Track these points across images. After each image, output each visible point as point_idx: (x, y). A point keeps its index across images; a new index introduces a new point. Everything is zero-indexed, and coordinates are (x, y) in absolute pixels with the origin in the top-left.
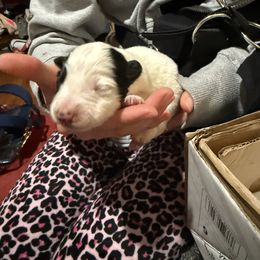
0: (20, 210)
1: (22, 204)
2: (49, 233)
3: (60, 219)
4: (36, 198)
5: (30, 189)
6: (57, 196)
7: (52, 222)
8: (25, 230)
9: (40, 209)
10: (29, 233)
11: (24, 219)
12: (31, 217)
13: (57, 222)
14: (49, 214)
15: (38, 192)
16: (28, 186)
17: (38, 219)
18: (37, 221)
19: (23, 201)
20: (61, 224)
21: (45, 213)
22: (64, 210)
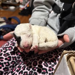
0: (3, 52)
1: (5, 50)
2: (10, 62)
3: (15, 59)
4: (9, 50)
5: (8, 46)
6: (16, 51)
7: (12, 59)
8: (3, 58)
9: (9, 53)
10: (4, 60)
11: (4, 55)
12: (6, 55)
13: (13, 59)
14: (12, 56)
15: (10, 48)
16: (8, 45)
17: (8, 56)
19: (5, 49)
20: (15, 60)
21: (10, 55)
22: (17, 56)
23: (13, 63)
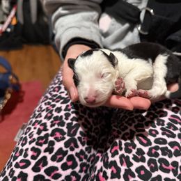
2: (77, 169)
3: (83, 157)
6: (76, 137)
7: (77, 159)
8: (56, 169)
9: (65, 149)
10: (60, 171)
12: (59, 157)
13: (81, 160)
14: (73, 153)
17: (65, 158)
18: (65, 160)
20: (84, 161)
21: (70, 153)
22: (84, 148)
23: (85, 168)
